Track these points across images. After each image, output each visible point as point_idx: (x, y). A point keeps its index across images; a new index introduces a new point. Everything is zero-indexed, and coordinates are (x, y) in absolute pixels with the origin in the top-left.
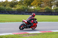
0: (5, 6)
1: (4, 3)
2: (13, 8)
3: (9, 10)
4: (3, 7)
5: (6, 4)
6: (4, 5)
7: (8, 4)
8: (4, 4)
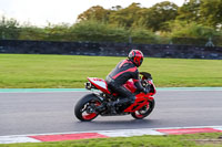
0: (129, 24)
1: (125, 12)
2: (158, 33)
3: (142, 39)
4: (122, 29)
5: (130, 16)
6: (125, 21)
7: (142, 19)
8: (123, 17)
